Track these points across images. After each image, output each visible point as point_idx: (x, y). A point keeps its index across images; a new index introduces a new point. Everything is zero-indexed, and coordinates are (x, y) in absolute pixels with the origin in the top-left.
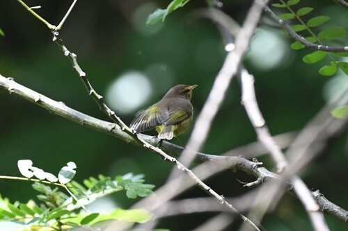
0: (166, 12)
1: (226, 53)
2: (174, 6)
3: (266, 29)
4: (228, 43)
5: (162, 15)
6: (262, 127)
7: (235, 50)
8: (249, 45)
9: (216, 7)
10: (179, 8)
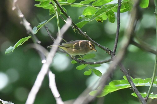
0: (14, 48)
1: (42, 64)
2: (17, 45)
3: (60, 53)
4: (43, 59)
5: (12, 49)
6: (58, 98)
7: (46, 62)
8: (53, 60)
9: (38, 43)
10: (20, 46)
